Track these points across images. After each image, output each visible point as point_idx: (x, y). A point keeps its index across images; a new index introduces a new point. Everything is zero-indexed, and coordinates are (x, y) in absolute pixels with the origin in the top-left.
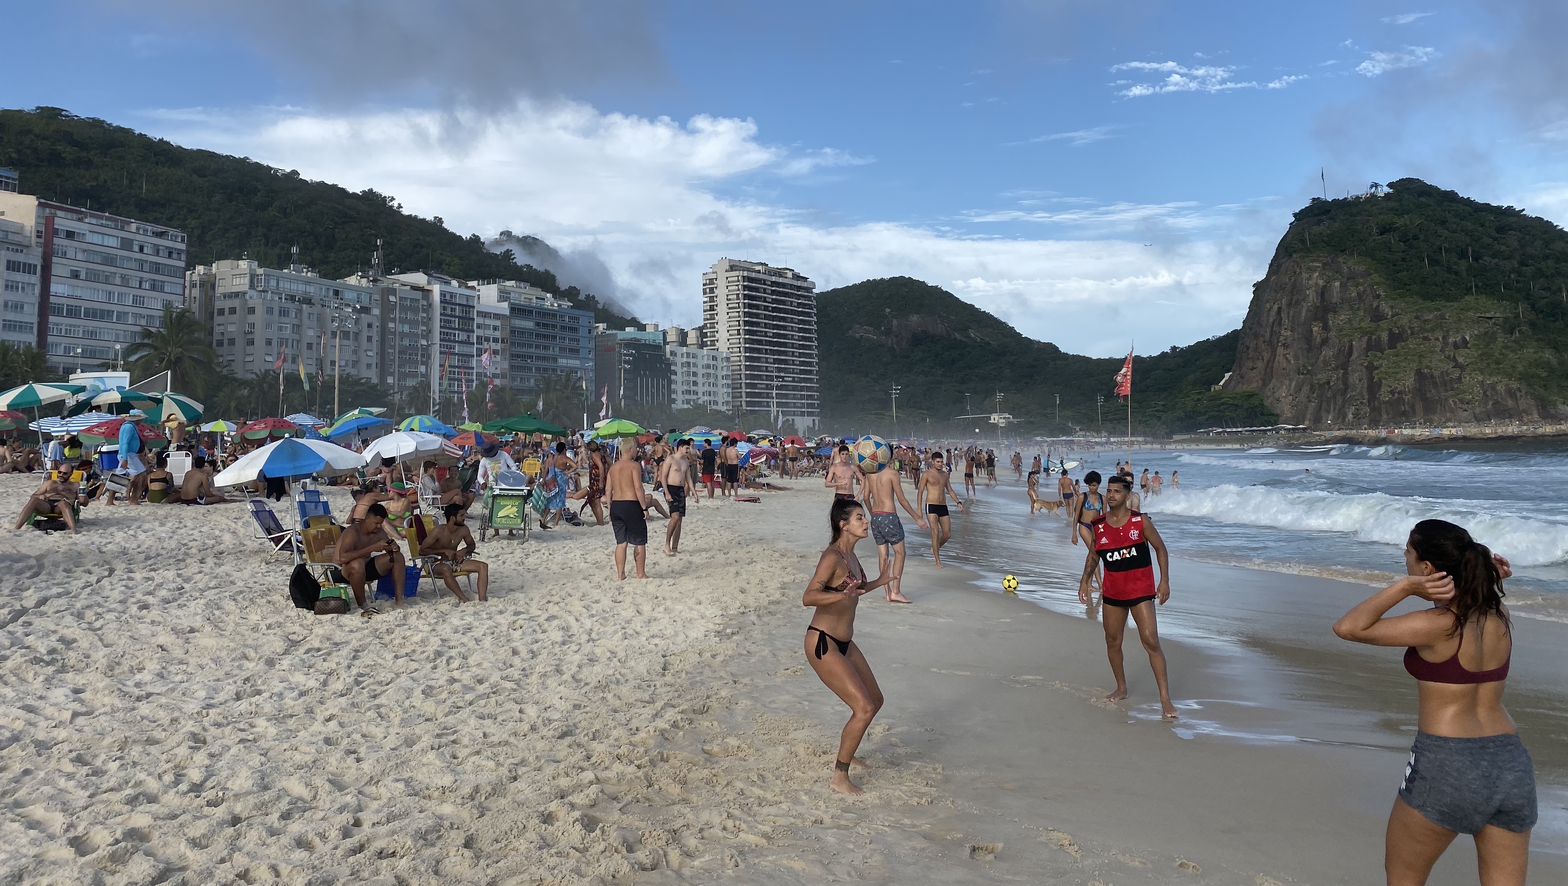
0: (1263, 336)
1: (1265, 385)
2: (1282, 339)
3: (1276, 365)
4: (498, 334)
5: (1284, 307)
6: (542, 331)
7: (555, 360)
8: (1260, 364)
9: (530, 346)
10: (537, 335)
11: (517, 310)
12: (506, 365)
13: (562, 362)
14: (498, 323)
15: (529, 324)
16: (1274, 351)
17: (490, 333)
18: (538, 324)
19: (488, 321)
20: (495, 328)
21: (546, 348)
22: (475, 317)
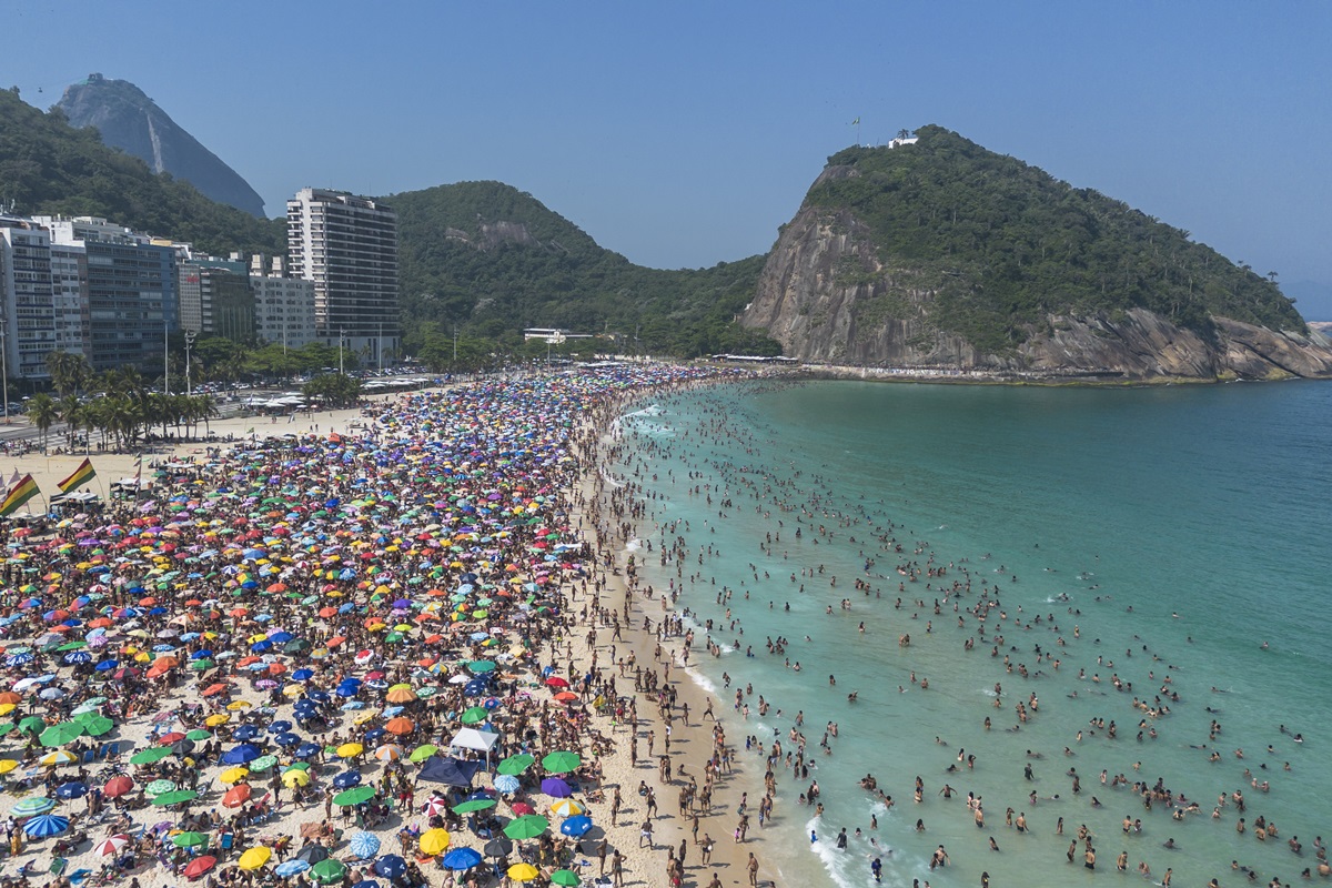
0: (778, 278)
1: (773, 320)
2: (792, 282)
3: (783, 305)
4: (75, 272)
5: (797, 254)
6: (121, 267)
7: (137, 294)
8: (772, 302)
9: (111, 282)
10: (117, 271)
11: (93, 248)
12: (86, 301)
13: (144, 295)
14: (75, 261)
15: (108, 261)
16: (784, 291)
17: (65, 271)
18: (115, 261)
19: (64, 261)
20: (73, 266)
21: (126, 283)
22: (50, 256)
